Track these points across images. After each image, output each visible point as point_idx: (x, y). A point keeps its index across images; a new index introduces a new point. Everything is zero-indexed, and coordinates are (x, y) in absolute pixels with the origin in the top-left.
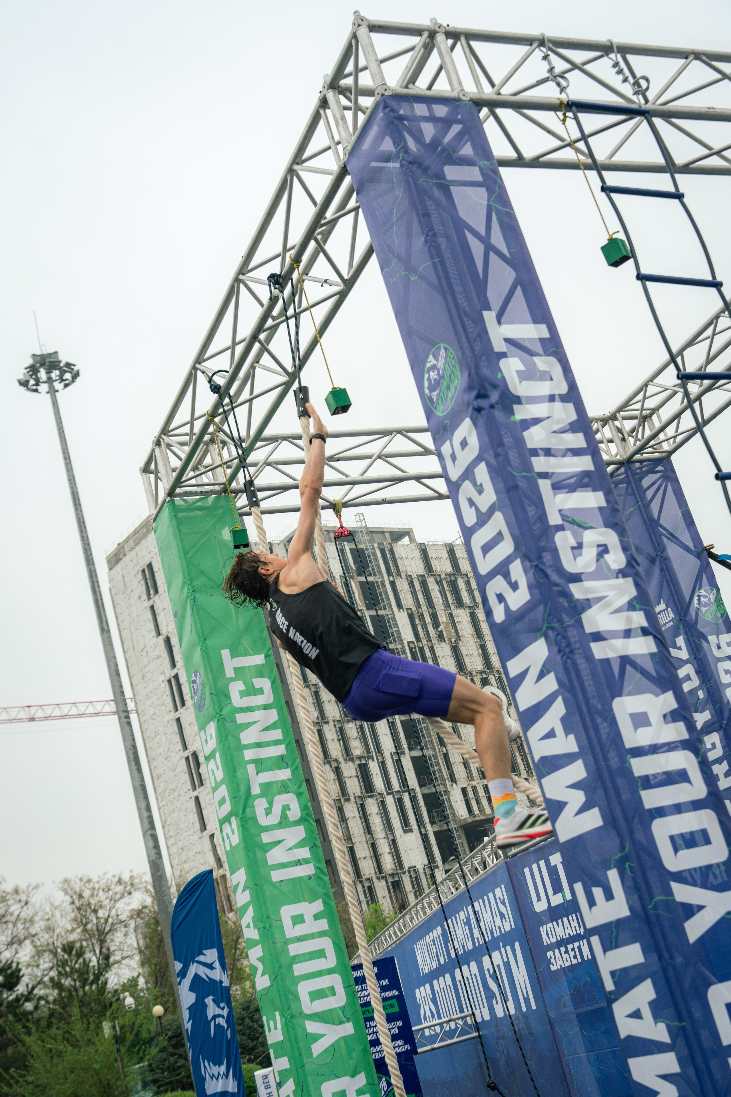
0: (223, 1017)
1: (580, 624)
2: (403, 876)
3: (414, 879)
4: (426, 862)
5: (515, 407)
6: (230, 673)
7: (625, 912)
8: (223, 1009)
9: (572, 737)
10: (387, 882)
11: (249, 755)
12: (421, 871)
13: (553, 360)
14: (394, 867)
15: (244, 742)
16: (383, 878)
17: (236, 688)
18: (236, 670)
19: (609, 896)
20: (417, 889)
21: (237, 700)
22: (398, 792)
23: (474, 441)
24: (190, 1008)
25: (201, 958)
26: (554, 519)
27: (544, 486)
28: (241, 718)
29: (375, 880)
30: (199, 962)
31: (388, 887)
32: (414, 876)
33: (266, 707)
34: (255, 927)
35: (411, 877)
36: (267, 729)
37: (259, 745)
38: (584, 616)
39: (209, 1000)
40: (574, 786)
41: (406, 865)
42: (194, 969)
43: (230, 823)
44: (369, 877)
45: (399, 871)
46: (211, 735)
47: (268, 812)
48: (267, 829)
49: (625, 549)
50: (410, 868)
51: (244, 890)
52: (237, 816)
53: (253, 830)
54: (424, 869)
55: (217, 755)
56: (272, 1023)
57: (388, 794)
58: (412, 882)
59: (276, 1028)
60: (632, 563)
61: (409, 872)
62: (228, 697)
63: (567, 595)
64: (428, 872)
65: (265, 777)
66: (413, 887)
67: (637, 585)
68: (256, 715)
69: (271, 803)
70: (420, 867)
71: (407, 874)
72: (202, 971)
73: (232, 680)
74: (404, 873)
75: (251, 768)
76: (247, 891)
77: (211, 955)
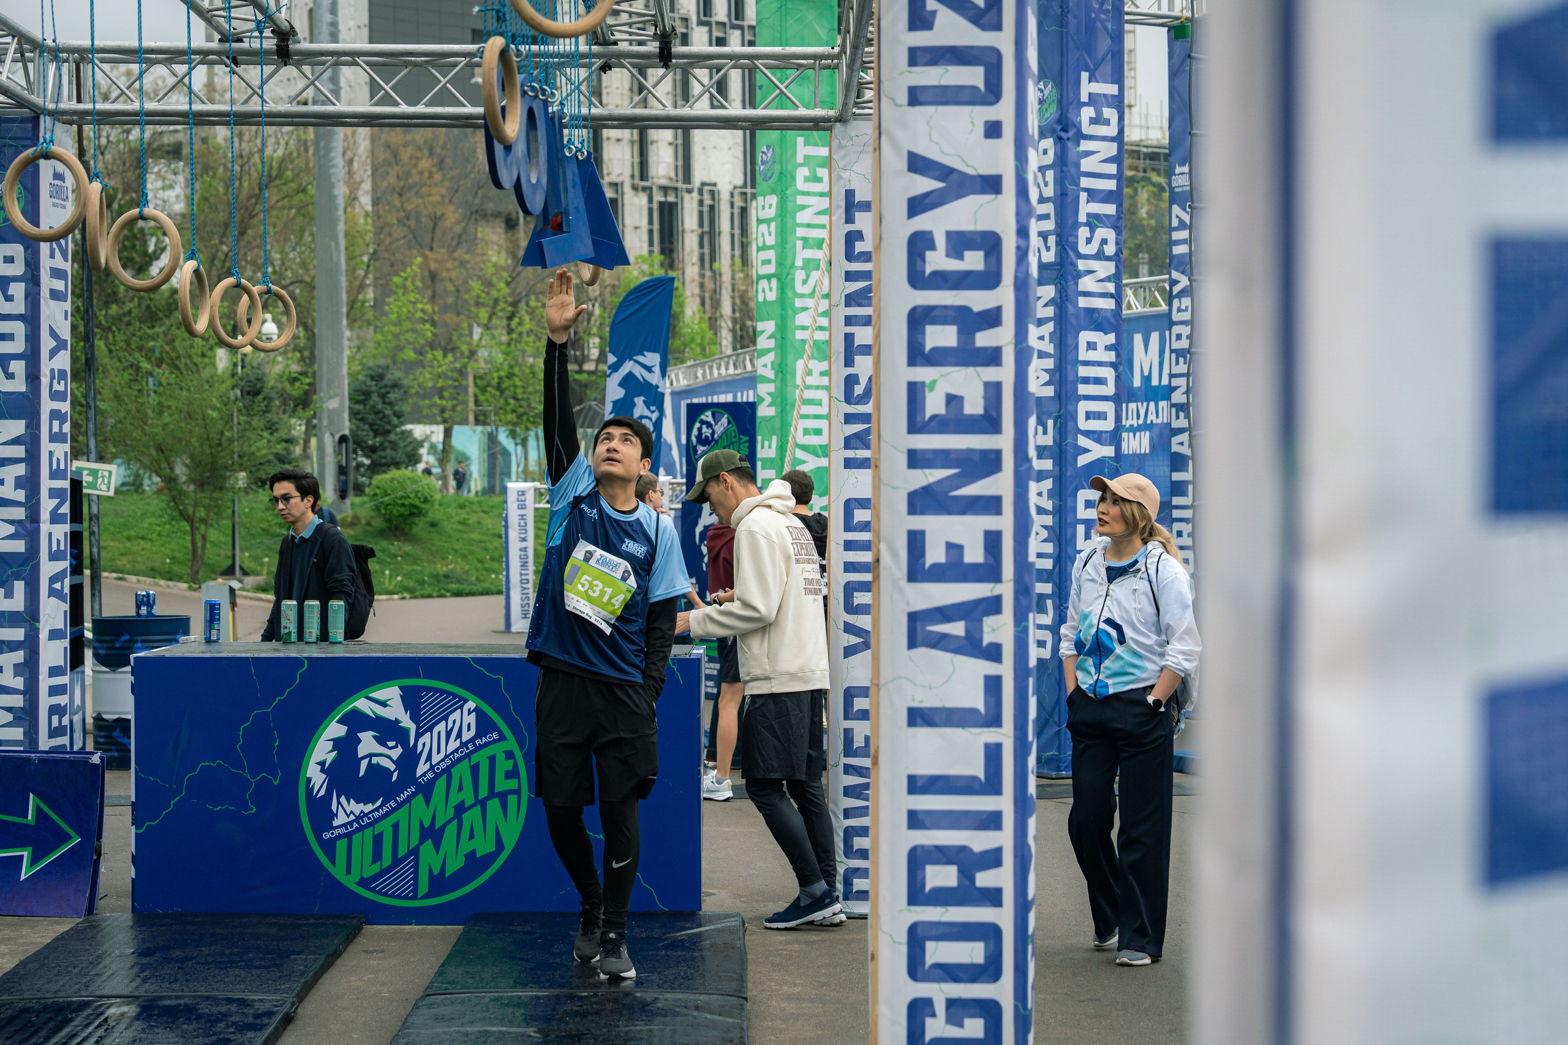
0: (651, 419)
1: (1077, 284)
2: (687, 196)
3: (706, 209)
4: (739, 180)
5: (1082, 141)
6: (800, 159)
7: (1051, 443)
8: (652, 412)
9: (1052, 345)
10: (650, 200)
11: (800, 232)
12: (725, 196)
13: (1115, 111)
14: (672, 174)
15: (798, 221)
16: (644, 189)
17: (802, 173)
18: (806, 157)
19: (1045, 432)
20: (706, 229)
21: (800, 184)
22: (723, 24)
23: (1051, 153)
24: (615, 403)
25: (640, 358)
26: (1082, 218)
27: (1083, 196)
28: (801, 200)
29: (627, 189)
30: (636, 361)
31: (650, 210)
32: (708, 201)
33: (822, 195)
34: (772, 368)
35: (701, 203)
36: (818, 213)
37: (809, 226)
38: (1080, 281)
39: (639, 401)
40: (1046, 371)
41: (698, 177)
42: (628, 367)
43: (770, 283)
44: (618, 180)
45: (680, 185)
46: (770, 206)
47: (805, 282)
48: (802, 296)
49: (1117, 244)
50: (703, 184)
51: (770, 337)
52: (779, 279)
53: (790, 294)
54: (732, 195)
55: (773, 225)
56: (766, 443)
57: (700, 23)
58: (701, 213)
59: (770, 447)
60: (1119, 252)
61: (701, 192)
62: (794, 179)
63: (1075, 265)
64: (738, 202)
65: (809, 253)
66: (701, 225)
67: (1117, 267)
68: (812, 200)
69: (808, 276)
70: (724, 189)
71: (695, 194)
72: (638, 371)
73: (802, 165)
74: (689, 191)
75: (799, 244)
76: (773, 340)
77: (653, 359)
